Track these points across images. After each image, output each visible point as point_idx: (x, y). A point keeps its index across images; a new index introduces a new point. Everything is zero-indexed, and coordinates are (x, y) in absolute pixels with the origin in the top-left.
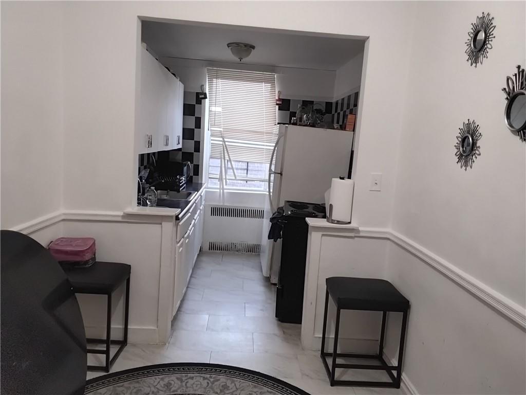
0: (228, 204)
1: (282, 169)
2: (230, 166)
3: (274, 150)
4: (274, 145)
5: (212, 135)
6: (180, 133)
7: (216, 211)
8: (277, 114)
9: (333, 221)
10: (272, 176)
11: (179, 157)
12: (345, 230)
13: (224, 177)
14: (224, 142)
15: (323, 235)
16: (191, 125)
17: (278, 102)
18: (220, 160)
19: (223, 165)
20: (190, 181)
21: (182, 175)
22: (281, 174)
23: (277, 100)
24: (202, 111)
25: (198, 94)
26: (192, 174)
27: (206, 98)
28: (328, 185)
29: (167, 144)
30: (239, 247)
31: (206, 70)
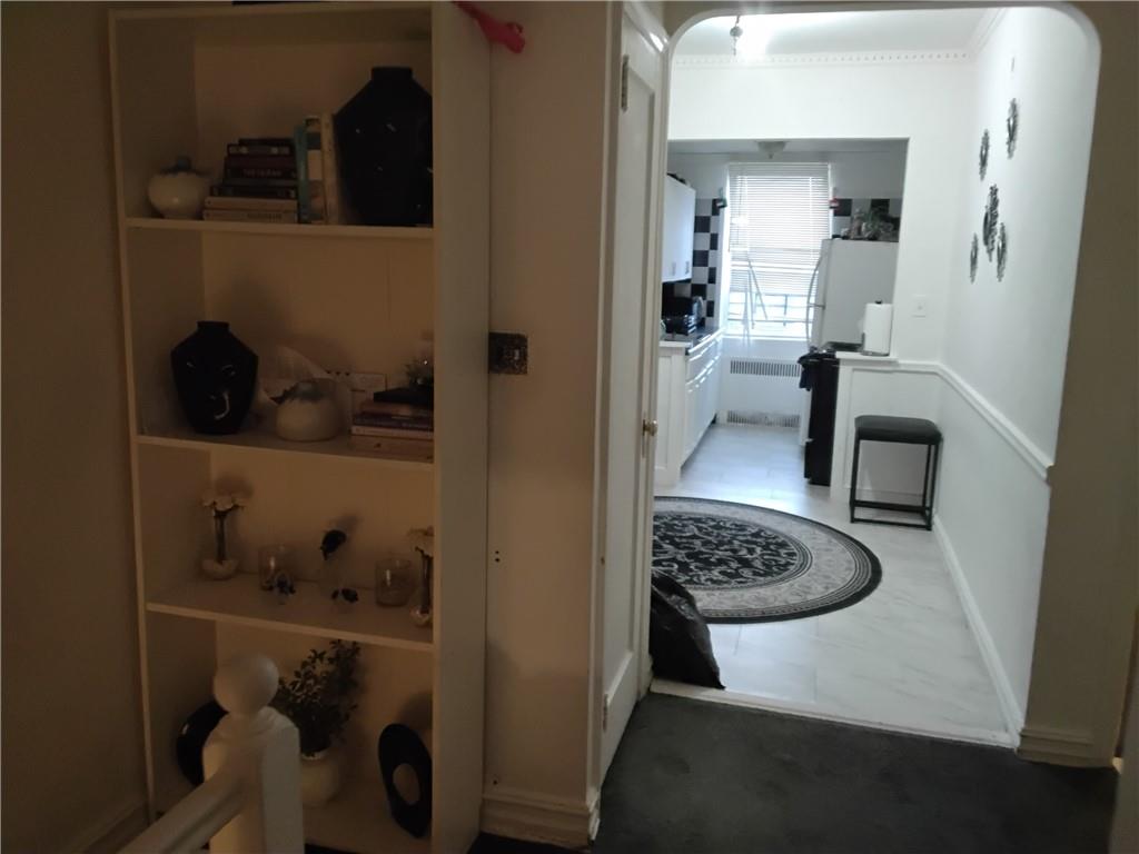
0: (755, 357)
1: (824, 300)
2: (759, 302)
3: (814, 274)
4: (814, 267)
5: (733, 259)
6: (689, 257)
7: (738, 367)
8: (831, 223)
9: (866, 354)
10: (812, 310)
11: (687, 291)
12: (882, 363)
13: (750, 318)
14: (751, 267)
15: (854, 370)
16: (705, 245)
17: (833, 205)
18: (744, 294)
19: (749, 301)
20: (701, 324)
21: (691, 314)
22: (824, 307)
23: (832, 202)
24: (720, 225)
25: (715, 201)
26: (704, 313)
27: (724, 206)
28: (861, 314)
29: (674, 273)
30: (771, 419)
31: (726, 166)
